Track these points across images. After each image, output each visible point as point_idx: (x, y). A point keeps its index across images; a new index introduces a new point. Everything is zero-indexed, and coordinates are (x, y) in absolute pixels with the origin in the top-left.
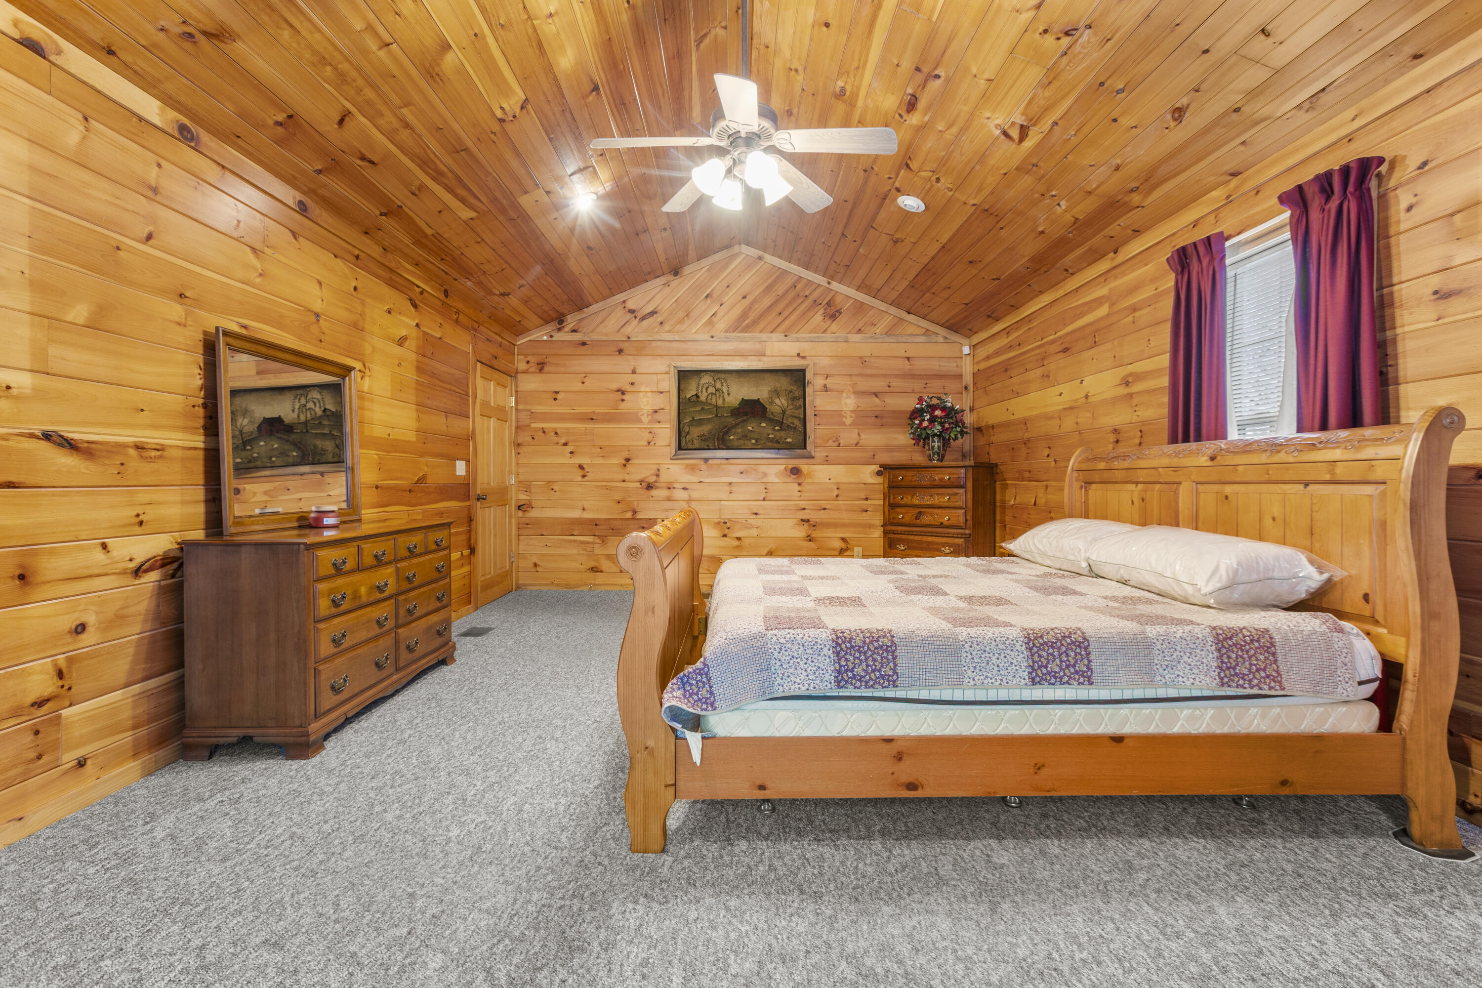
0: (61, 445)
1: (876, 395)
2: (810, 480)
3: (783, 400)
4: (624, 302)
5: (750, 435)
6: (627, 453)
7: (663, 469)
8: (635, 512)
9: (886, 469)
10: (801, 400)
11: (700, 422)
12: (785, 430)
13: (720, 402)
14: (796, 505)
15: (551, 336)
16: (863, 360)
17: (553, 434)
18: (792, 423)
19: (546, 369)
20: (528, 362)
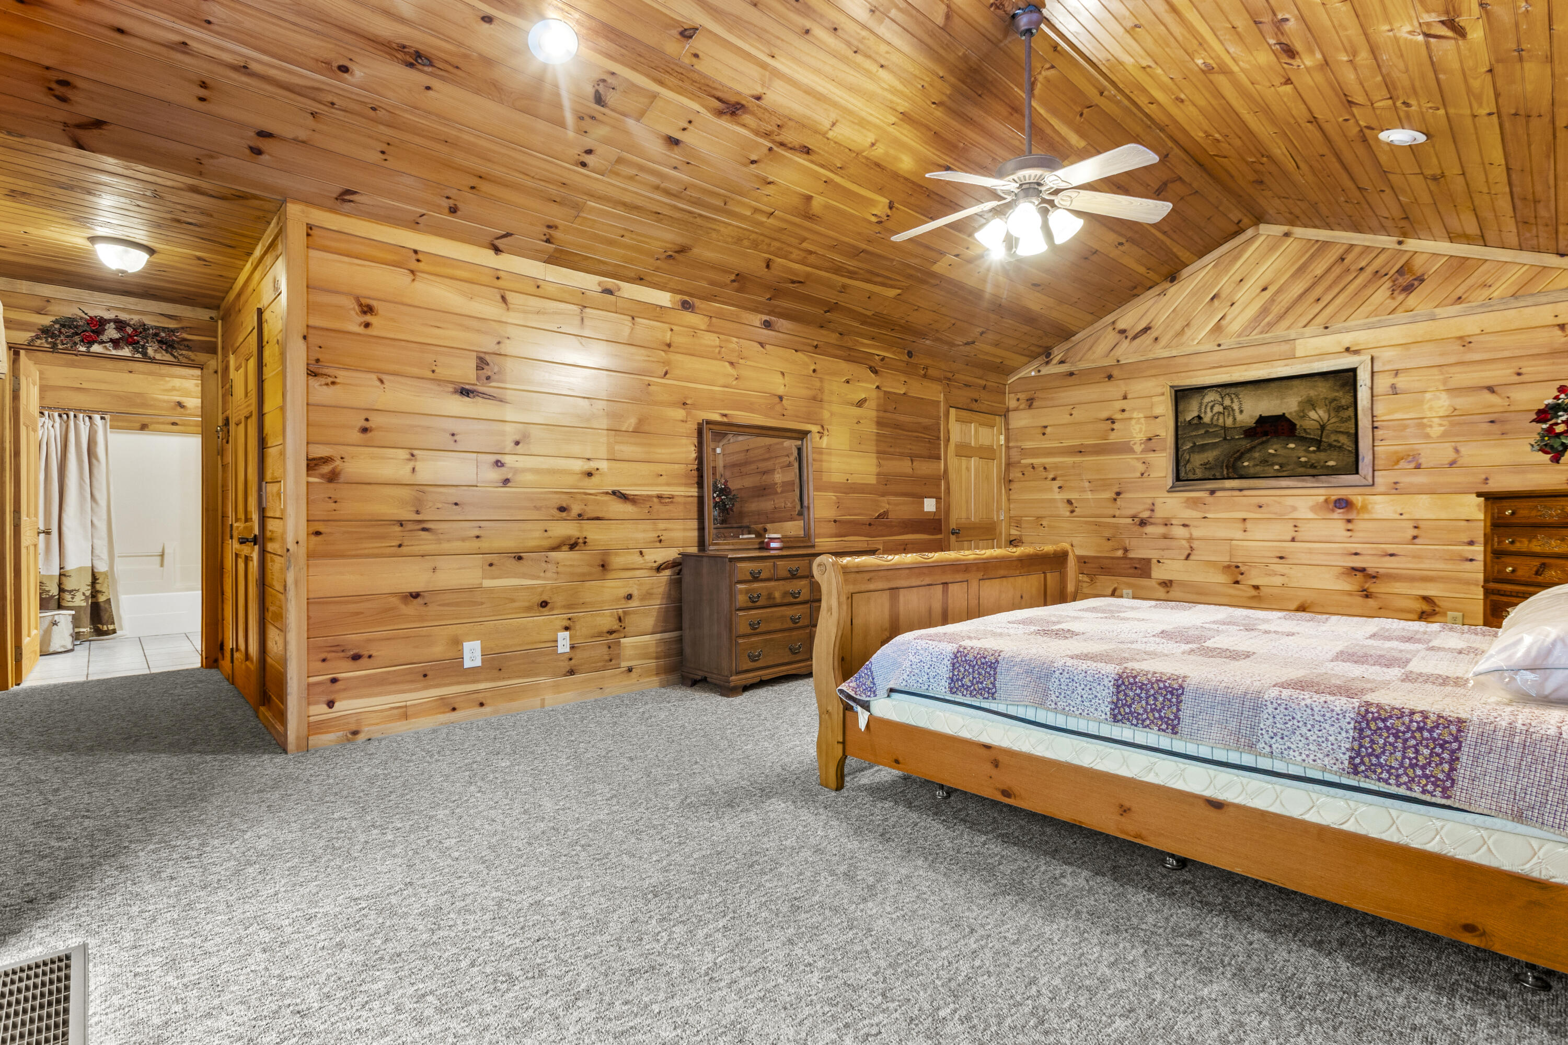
0: (620, 497)
1: (1491, 389)
2: (1366, 516)
3: (1321, 412)
4: (1114, 323)
5: (1271, 459)
6: (1118, 486)
7: (1158, 502)
8: (1126, 550)
9: (1492, 498)
10: (1351, 410)
11: (1203, 448)
12: (1325, 450)
13: (1229, 422)
14: (1345, 548)
15: (1039, 371)
16: (1465, 342)
17: (1042, 469)
18: (1338, 441)
19: (1035, 404)
20: (1018, 400)
